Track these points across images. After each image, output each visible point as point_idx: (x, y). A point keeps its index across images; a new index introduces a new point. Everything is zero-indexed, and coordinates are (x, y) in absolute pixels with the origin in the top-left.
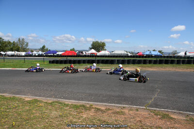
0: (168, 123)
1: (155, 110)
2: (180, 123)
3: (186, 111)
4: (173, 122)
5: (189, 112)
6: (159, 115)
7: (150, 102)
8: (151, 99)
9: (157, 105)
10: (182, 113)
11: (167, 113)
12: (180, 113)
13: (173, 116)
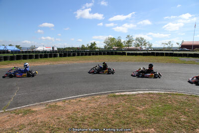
0: (30, 117)
1: (15, 110)
2: (41, 113)
3: (46, 101)
4: (35, 114)
5: (48, 100)
6: (21, 113)
7: (9, 103)
8: (10, 99)
9: (18, 104)
10: (42, 104)
11: (29, 109)
12: (41, 104)
13: (34, 109)
